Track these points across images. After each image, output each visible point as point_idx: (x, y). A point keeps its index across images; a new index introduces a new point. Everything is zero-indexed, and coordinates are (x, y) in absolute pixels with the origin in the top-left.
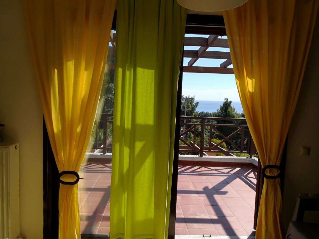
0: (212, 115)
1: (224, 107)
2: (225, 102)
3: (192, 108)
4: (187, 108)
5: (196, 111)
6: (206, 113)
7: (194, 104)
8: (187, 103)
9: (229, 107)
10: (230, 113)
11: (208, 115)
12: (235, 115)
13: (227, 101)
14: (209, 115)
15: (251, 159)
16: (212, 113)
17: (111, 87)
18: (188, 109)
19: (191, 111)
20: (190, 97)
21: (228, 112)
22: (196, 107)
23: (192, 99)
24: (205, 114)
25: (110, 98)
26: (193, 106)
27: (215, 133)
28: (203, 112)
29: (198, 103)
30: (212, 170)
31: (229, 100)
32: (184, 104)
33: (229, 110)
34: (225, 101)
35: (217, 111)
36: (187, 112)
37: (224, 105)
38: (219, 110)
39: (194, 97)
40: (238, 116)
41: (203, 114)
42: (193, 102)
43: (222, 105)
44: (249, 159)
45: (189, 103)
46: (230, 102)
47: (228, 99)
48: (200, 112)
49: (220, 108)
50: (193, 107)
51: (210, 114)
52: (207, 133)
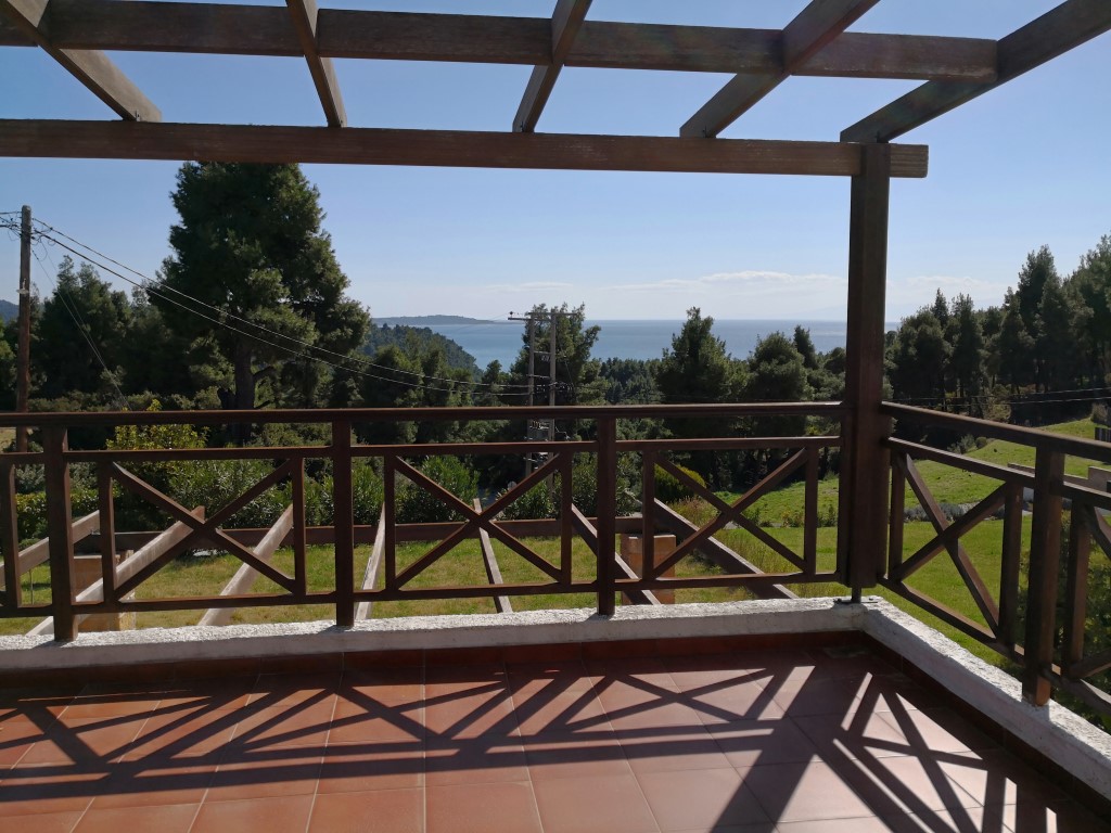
0: (647, 368)
1: (687, 341)
2: (690, 322)
3: (577, 348)
4: (558, 347)
5: (590, 359)
6: (628, 362)
7: (582, 332)
8: (558, 332)
9: (705, 338)
10: (707, 358)
11: (633, 368)
12: (726, 366)
13: (697, 317)
14: (637, 367)
15: (856, 610)
16: (645, 361)
17: (267, 281)
18: (563, 354)
19: (572, 359)
20: (569, 310)
21: (703, 355)
22: (591, 344)
23: (573, 314)
24: (623, 366)
25: (265, 322)
26: (581, 339)
27: (661, 432)
28: (615, 360)
29: (595, 330)
30: (666, 697)
31: (703, 316)
32: (549, 334)
33: (704, 350)
34: (690, 318)
35: (665, 354)
36: (560, 364)
37: (685, 332)
38: (670, 353)
39: (582, 308)
40: (735, 369)
41: (616, 367)
42: (580, 328)
43: (679, 334)
44: (847, 611)
45: (564, 329)
46: (708, 322)
47: (698, 311)
48: (605, 360)
49: (674, 345)
50: (581, 343)
51: (641, 363)
52: (634, 431)
